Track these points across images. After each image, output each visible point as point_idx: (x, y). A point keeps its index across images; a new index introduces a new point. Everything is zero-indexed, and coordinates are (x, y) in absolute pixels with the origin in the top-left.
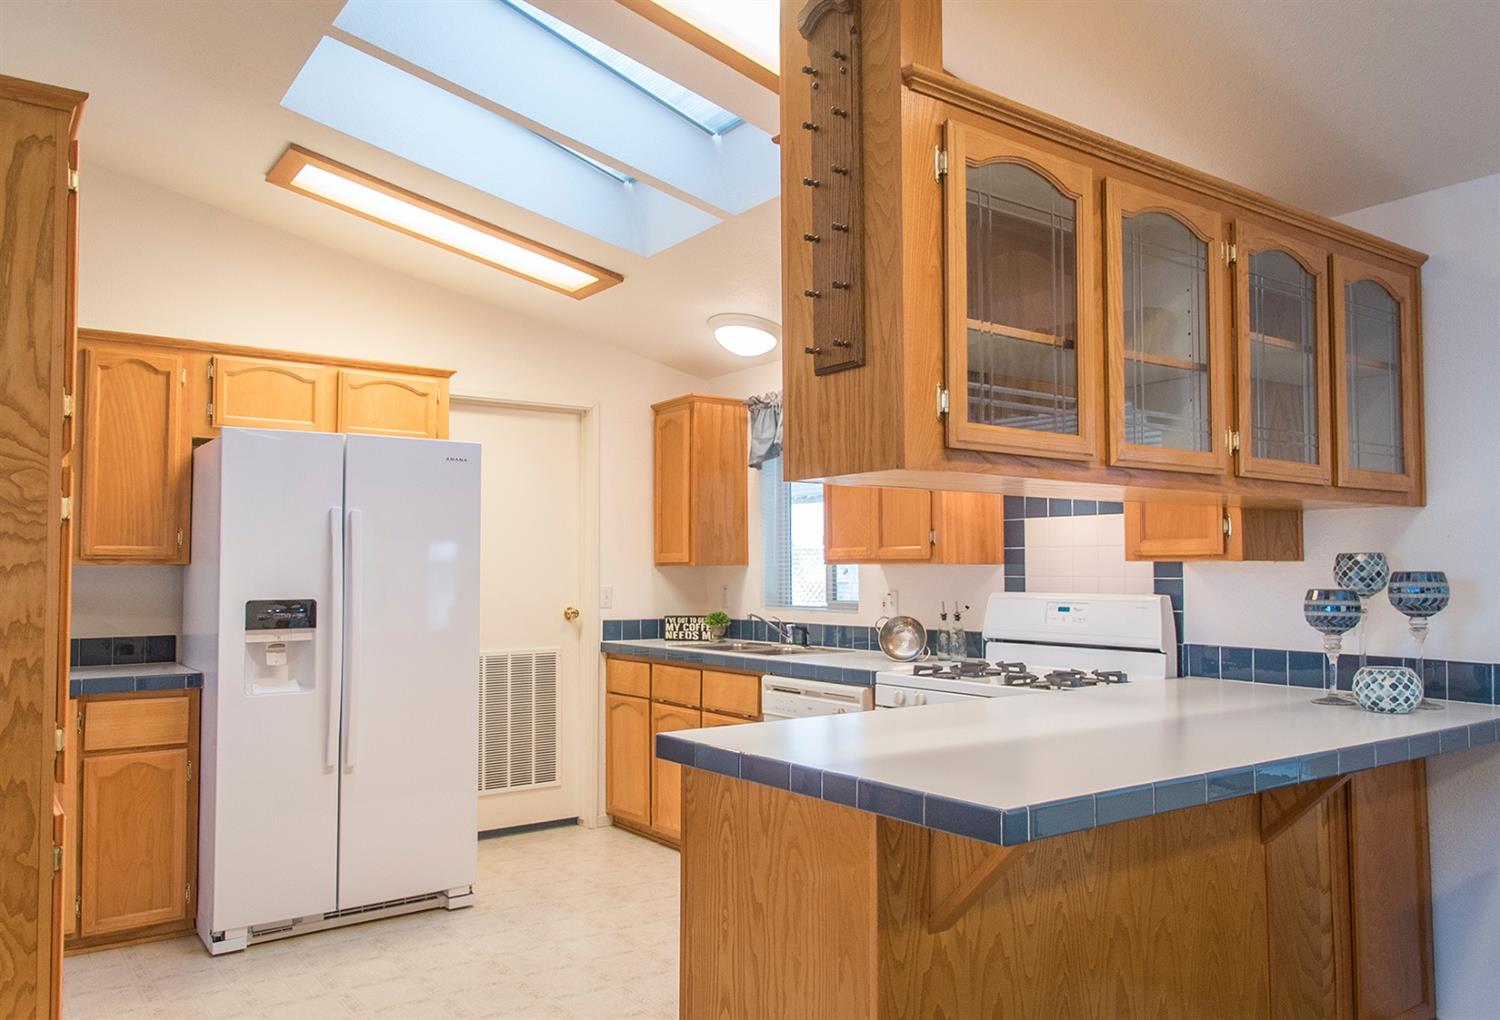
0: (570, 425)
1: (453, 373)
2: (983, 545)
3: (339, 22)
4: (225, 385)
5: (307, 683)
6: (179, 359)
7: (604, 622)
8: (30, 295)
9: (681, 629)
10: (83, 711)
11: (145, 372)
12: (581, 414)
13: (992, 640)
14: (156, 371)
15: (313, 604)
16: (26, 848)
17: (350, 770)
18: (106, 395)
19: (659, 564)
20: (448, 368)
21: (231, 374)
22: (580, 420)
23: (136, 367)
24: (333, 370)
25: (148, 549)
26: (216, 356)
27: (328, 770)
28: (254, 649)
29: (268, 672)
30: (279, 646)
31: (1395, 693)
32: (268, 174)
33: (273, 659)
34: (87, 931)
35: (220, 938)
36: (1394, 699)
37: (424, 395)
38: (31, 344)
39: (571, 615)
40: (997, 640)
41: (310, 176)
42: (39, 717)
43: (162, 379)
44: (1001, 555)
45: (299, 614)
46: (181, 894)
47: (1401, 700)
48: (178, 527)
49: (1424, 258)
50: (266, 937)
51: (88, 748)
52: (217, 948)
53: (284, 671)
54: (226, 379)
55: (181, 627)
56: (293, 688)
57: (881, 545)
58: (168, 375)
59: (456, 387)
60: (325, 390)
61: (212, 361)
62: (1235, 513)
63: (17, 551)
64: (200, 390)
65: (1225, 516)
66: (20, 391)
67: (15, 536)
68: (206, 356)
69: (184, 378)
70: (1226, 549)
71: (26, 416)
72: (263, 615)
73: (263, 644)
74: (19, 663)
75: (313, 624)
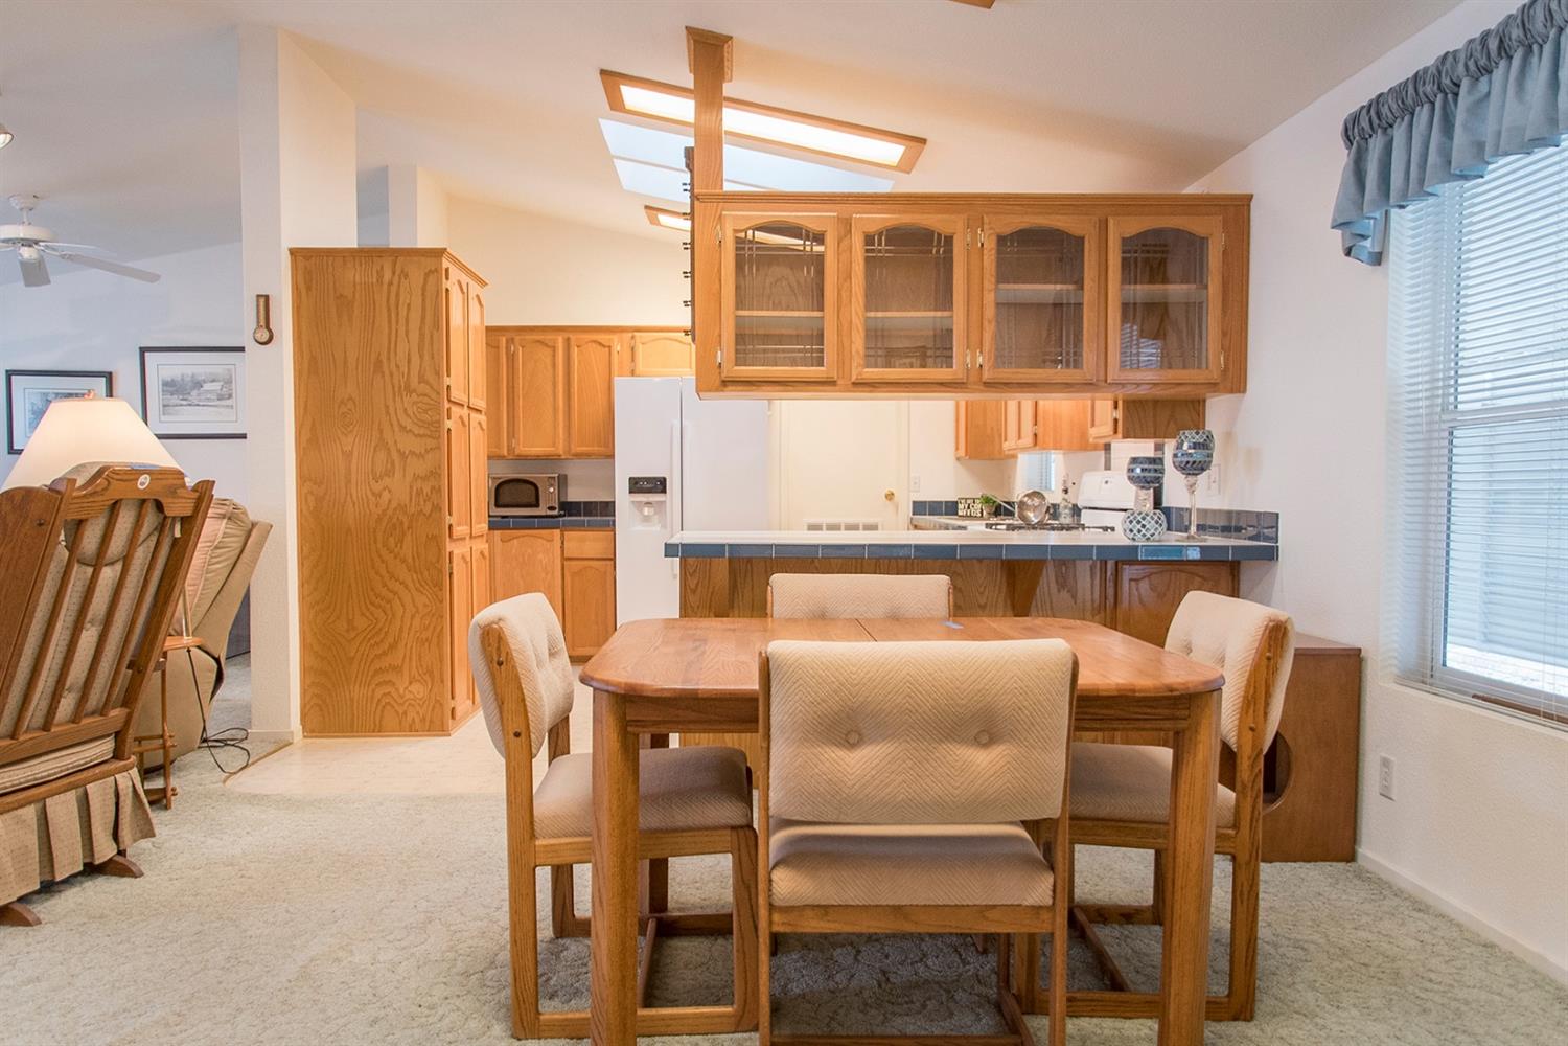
4: (640, 349)
5: (665, 526)
6: (615, 337)
7: (914, 503)
9: (969, 508)
10: (563, 536)
11: (599, 348)
13: (1086, 508)
14: (604, 346)
15: (665, 479)
18: (579, 362)
19: (957, 458)
21: (643, 344)
23: (594, 345)
26: (636, 334)
28: (635, 505)
29: (647, 519)
30: (648, 503)
33: (646, 511)
38: (433, 358)
39: (890, 496)
40: (1091, 508)
41: (663, 218)
43: (607, 349)
45: (659, 485)
49: (1250, 197)
51: (566, 556)
53: (653, 519)
54: (641, 346)
56: (654, 525)
57: (1020, 438)
58: (610, 347)
61: (633, 337)
62: (1120, 403)
63: (431, 443)
64: (627, 355)
65: (1116, 407)
66: (430, 376)
67: (429, 437)
68: (630, 334)
69: (619, 348)
70: (1116, 432)
71: (432, 387)
72: (637, 485)
73: (641, 502)
74: (433, 488)
75: (664, 492)
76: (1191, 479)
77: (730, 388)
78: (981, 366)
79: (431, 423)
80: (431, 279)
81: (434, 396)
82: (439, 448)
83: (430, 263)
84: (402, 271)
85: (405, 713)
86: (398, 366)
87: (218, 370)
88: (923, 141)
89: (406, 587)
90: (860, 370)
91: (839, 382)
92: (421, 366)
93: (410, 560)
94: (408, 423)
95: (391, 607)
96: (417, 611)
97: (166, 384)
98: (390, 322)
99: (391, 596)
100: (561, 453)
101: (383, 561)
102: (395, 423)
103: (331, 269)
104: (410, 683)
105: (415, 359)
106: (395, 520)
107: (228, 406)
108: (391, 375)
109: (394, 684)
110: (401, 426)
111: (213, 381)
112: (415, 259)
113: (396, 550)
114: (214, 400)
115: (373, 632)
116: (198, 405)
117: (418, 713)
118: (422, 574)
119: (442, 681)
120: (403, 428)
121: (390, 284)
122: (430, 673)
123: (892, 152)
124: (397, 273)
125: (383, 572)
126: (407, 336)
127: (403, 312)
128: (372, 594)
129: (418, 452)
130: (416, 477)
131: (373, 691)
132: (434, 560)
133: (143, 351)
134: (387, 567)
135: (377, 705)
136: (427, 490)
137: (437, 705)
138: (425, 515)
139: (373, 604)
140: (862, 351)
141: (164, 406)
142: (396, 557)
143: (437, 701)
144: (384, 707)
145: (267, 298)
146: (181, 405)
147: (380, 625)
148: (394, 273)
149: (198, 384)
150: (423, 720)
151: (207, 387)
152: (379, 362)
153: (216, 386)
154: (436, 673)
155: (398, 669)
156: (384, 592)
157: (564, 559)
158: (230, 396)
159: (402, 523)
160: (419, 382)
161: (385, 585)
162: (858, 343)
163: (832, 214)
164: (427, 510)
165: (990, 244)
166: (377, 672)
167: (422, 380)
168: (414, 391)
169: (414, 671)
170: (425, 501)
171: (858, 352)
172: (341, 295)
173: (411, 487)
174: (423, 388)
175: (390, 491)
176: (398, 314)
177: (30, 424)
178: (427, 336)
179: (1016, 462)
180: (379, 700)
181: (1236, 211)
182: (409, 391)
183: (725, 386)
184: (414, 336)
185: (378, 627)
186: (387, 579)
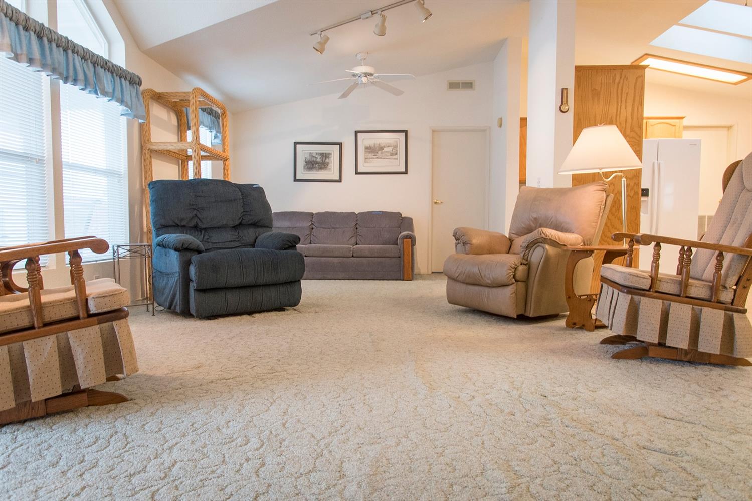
0: (724, 132)
8: (638, 109)
12: (729, 128)
15: (648, 190)
20: (683, 116)
22: (729, 130)
37: (675, 126)
38: (638, 119)
42: (638, 194)
59: (685, 122)
66: (636, 129)
71: (636, 134)
74: (635, 184)
75: (648, 196)
80: (639, 80)
81: (638, 138)
83: (638, 73)
84: (625, 76)
86: (620, 124)
87: (391, 142)
92: (631, 123)
97: (367, 148)
98: (617, 101)
103: (590, 77)
105: (629, 120)
107: (395, 159)
111: (388, 147)
112: (632, 70)
113: (616, 214)
114: (389, 156)
116: (381, 158)
121: (619, 83)
124: (623, 78)
126: (626, 108)
127: (624, 96)
133: (357, 133)
134: (611, 223)
136: (632, 184)
138: (630, 197)
141: (366, 159)
142: (615, 218)
145: (567, 89)
146: (373, 158)
148: (621, 78)
149: (382, 148)
151: (385, 149)
152: (611, 122)
153: (390, 149)
158: (396, 154)
160: (631, 132)
164: (632, 194)
167: (632, 130)
170: (631, 190)
172: (595, 89)
174: (633, 134)
175: (614, 185)
176: (622, 97)
177: (304, 167)
178: (636, 109)
184: (629, 108)
186: (610, 228)
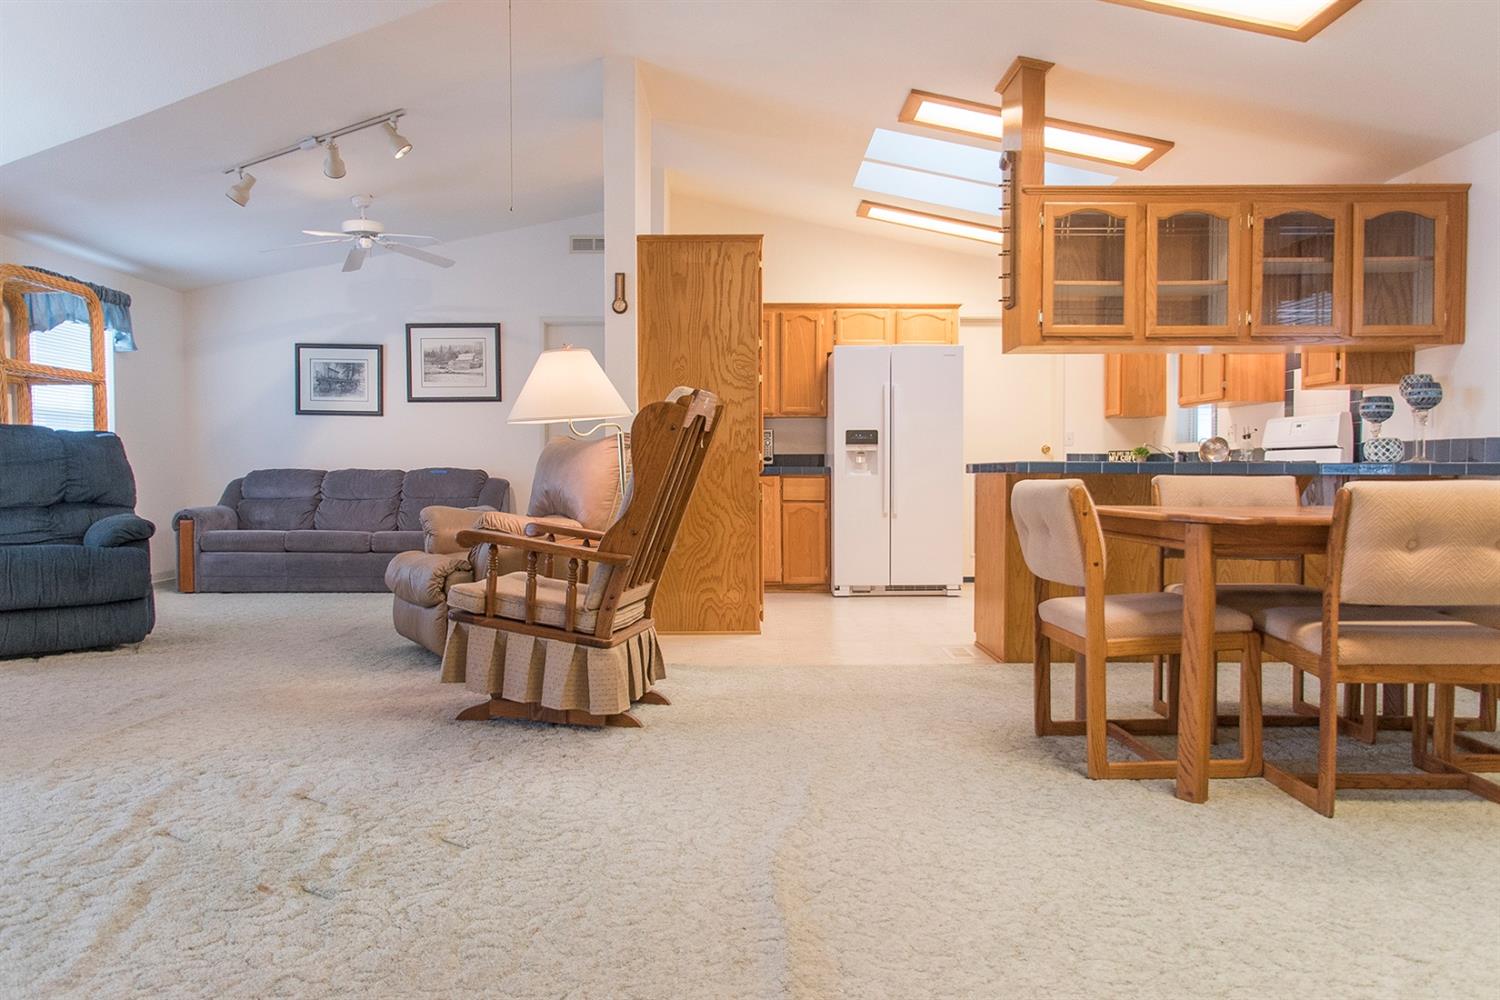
1: (960, 305)
2: (1266, 388)
3: (866, 156)
4: (841, 323)
5: (874, 472)
6: (820, 313)
8: (749, 306)
9: (1119, 459)
10: (782, 481)
11: (805, 321)
13: (1269, 450)
14: (810, 320)
15: (877, 432)
16: (752, 491)
17: (895, 516)
18: (790, 334)
19: (1108, 417)
20: (956, 303)
21: (844, 318)
23: (801, 319)
24: (894, 311)
25: (808, 409)
26: (838, 310)
27: (885, 515)
28: (851, 454)
29: (858, 466)
30: (861, 453)
31: (1376, 451)
32: (858, 212)
33: (860, 459)
34: (786, 581)
35: (838, 589)
36: (1376, 454)
37: (944, 320)
38: (750, 324)
39: (1046, 450)
40: (1274, 449)
41: (874, 212)
43: (813, 323)
44: (1282, 395)
45: (868, 437)
46: (823, 572)
47: (1380, 454)
48: (821, 398)
49: (1468, 187)
50: (859, 593)
51: (785, 499)
52: (836, 593)
53: (865, 466)
54: (842, 321)
55: (826, 450)
56: (869, 473)
58: (815, 321)
59: (962, 313)
60: (890, 322)
61: (835, 313)
62: (1343, 356)
63: (748, 394)
64: (830, 330)
65: (1338, 358)
66: (748, 340)
67: (746, 388)
68: (833, 311)
69: (823, 322)
70: (1338, 378)
71: (748, 347)
72: (853, 437)
73: (853, 452)
75: (877, 443)
76: (1423, 413)
77: (1048, 342)
78: (1250, 324)
79: (748, 377)
80: (750, 260)
81: (750, 355)
82: (753, 397)
83: (749, 247)
84: (726, 254)
85: (723, 615)
86: (721, 331)
87: (471, 343)
88: (1171, 144)
89: (727, 512)
90: (1152, 328)
91: (1135, 337)
92: (740, 330)
93: (729, 489)
94: (728, 377)
95: (714, 528)
96: (735, 532)
97: (427, 355)
98: (715, 294)
99: (714, 518)
100: (773, 411)
101: (707, 490)
102: (718, 376)
103: (669, 252)
104: (728, 591)
105: (736, 326)
106: (717, 457)
107: (478, 374)
108: (716, 338)
109: (715, 591)
110: (723, 379)
111: (467, 352)
112: (736, 244)
114: (466, 369)
115: (699, 549)
116: (454, 373)
117: (734, 615)
118: (739, 501)
119: (754, 589)
120: (725, 381)
121: (717, 264)
122: (744, 581)
123: (1137, 152)
124: (722, 255)
125: (707, 499)
126: (729, 305)
127: (726, 285)
128: (698, 516)
129: (736, 401)
130: (735, 421)
131: (699, 596)
132: (749, 490)
133: (409, 327)
134: (711, 495)
135: (702, 608)
136: (744, 432)
137: (750, 608)
138: (741, 452)
139: (698, 524)
140: (1155, 312)
141: (426, 374)
142: (718, 487)
143: (749, 605)
144: (706, 610)
145: (623, 275)
146: (440, 373)
147: (704, 543)
148: (719, 256)
149: (454, 355)
150: (739, 621)
151: (461, 357)
152: (706, 328)
153: (469, 357)
154: (750, 584)
155: (718, 579)
156: (708, 515)
157: (783, 501)
158: (480, 366)
159: (723, 459)
160: (739, 344)
161: (708, 510)
162: (1152, 306)
163: (1131, 203)
164: (744, 448)
165: (1259, 227)
166: (701, 581)
167: (741, 342)
168: (734, 351)
169: (732, 581)
170: (742, 441)
171: (1151, 312)
172: (677, 274)
173: (731, 430)
174: (742, 349)
176: (722, 287)
177: (315, 389)
178: (745, 308)
179: (1164, 420)
180: (703, 604)
181: (1456, 198)
182: (730, 351)
183: (1045, 340)
184: (735, 306)
185: (702, 545)
186: (711, 505)
